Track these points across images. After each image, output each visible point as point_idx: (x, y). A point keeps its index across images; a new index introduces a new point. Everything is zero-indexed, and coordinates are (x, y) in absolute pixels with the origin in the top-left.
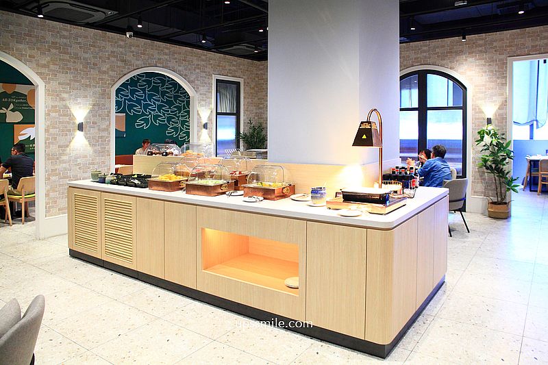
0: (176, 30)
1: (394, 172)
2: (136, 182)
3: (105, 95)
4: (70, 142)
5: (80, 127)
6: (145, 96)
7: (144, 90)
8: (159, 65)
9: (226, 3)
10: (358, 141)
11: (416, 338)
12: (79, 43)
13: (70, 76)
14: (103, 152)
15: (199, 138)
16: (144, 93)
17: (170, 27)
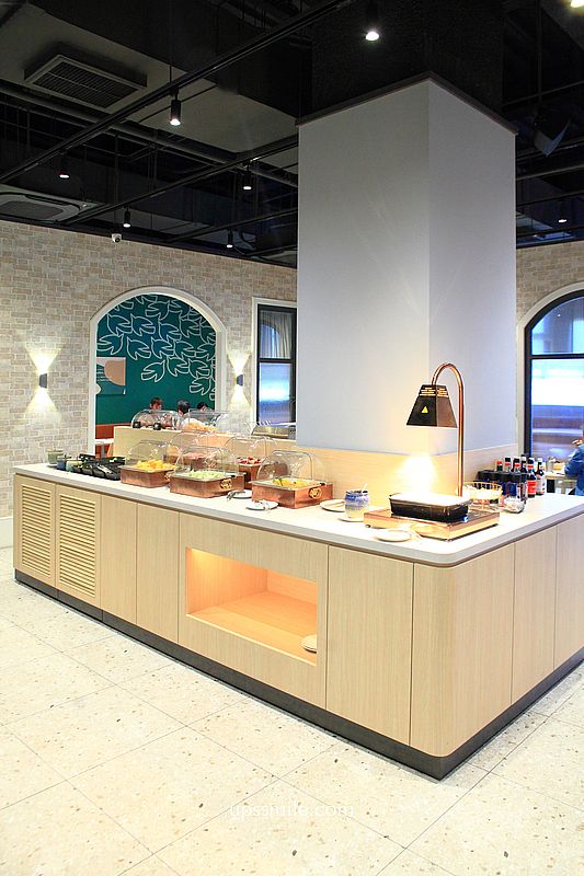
0: (200, 225)
1: (500, 468)
2: (105, 470)
3: (80, 331)
4: (28, 404)
5: (43, 381)
6: (157, 330)
7: (155, 321)
8: (166, 283)
9: (245, 188)
10: (417, 419)
11: (504, 751)
12: (44, 252)
13: (28, 303)
14: (77, 420)
15: (229, 399)
16: (156, 324)
17: (192, 221)
